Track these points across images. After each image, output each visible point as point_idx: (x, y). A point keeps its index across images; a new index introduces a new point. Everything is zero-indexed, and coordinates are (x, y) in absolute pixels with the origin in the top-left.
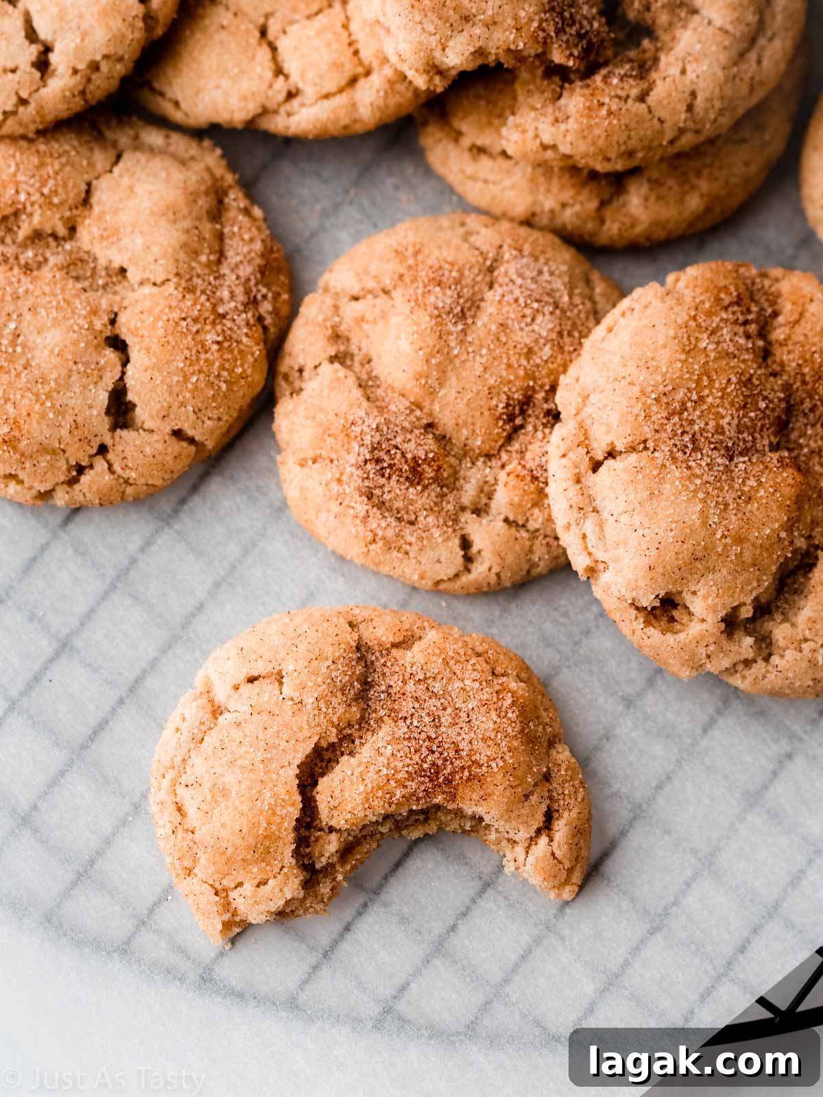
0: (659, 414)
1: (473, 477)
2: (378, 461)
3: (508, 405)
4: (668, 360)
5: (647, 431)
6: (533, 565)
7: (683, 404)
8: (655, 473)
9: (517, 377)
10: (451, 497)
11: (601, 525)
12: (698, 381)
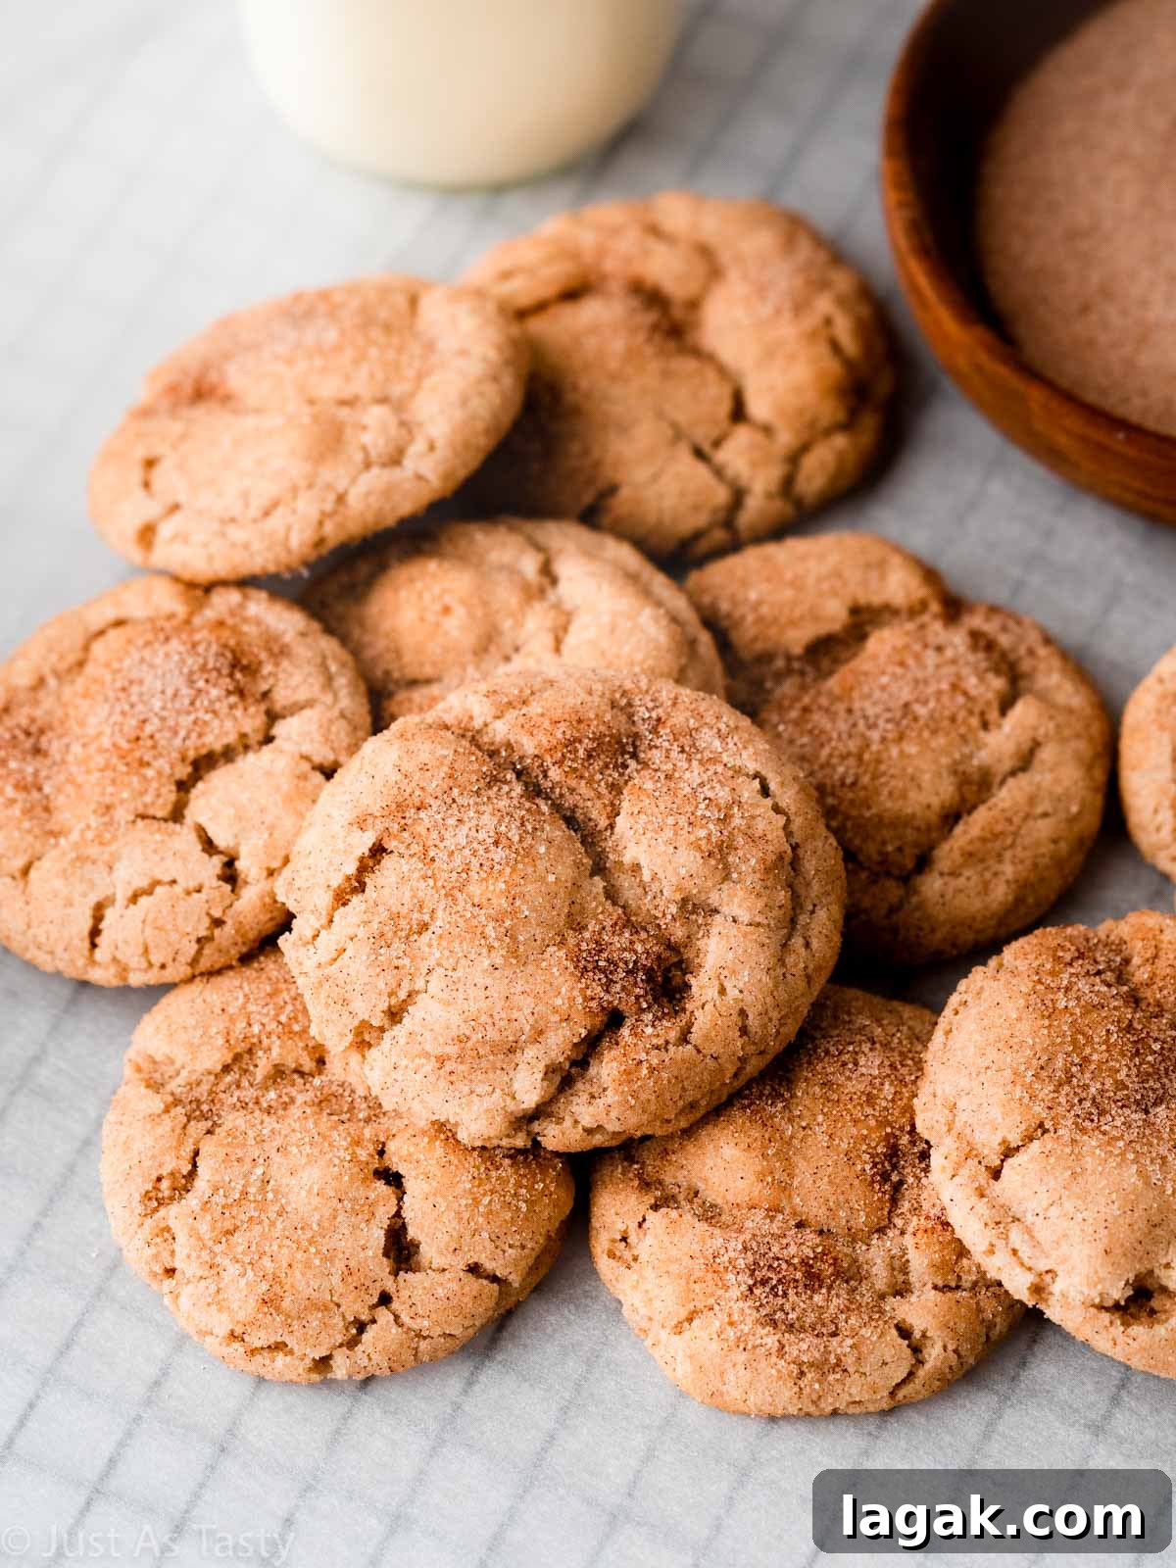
0: (1046, 1091)
1: (876, 1257)
2: (764, 1282)
3: (875, 1165)
4: (1030, 1031)
5: (1039, 1110)
6: (991, 1326)
7: (1067, 1071)
8: (1068, 1150)
9: (869, 1129)
10: (864, 1288)
11: (1029, 1231)
12: (1074, 1042)
